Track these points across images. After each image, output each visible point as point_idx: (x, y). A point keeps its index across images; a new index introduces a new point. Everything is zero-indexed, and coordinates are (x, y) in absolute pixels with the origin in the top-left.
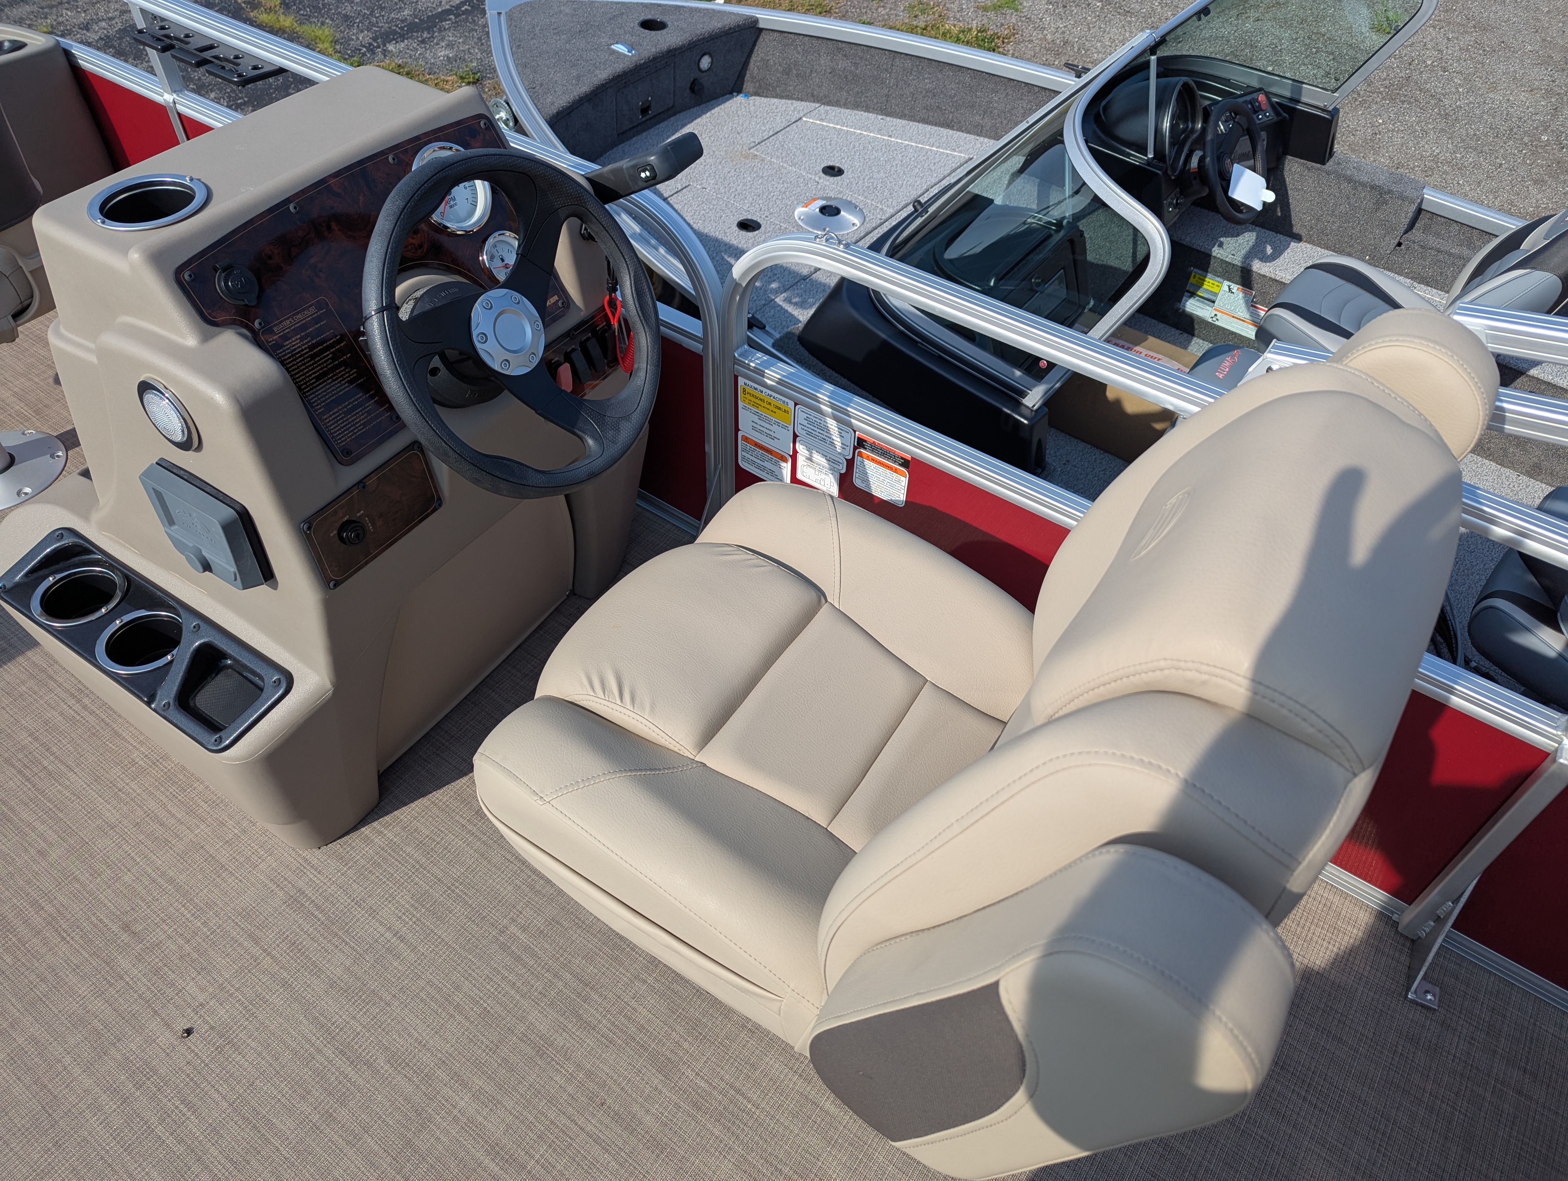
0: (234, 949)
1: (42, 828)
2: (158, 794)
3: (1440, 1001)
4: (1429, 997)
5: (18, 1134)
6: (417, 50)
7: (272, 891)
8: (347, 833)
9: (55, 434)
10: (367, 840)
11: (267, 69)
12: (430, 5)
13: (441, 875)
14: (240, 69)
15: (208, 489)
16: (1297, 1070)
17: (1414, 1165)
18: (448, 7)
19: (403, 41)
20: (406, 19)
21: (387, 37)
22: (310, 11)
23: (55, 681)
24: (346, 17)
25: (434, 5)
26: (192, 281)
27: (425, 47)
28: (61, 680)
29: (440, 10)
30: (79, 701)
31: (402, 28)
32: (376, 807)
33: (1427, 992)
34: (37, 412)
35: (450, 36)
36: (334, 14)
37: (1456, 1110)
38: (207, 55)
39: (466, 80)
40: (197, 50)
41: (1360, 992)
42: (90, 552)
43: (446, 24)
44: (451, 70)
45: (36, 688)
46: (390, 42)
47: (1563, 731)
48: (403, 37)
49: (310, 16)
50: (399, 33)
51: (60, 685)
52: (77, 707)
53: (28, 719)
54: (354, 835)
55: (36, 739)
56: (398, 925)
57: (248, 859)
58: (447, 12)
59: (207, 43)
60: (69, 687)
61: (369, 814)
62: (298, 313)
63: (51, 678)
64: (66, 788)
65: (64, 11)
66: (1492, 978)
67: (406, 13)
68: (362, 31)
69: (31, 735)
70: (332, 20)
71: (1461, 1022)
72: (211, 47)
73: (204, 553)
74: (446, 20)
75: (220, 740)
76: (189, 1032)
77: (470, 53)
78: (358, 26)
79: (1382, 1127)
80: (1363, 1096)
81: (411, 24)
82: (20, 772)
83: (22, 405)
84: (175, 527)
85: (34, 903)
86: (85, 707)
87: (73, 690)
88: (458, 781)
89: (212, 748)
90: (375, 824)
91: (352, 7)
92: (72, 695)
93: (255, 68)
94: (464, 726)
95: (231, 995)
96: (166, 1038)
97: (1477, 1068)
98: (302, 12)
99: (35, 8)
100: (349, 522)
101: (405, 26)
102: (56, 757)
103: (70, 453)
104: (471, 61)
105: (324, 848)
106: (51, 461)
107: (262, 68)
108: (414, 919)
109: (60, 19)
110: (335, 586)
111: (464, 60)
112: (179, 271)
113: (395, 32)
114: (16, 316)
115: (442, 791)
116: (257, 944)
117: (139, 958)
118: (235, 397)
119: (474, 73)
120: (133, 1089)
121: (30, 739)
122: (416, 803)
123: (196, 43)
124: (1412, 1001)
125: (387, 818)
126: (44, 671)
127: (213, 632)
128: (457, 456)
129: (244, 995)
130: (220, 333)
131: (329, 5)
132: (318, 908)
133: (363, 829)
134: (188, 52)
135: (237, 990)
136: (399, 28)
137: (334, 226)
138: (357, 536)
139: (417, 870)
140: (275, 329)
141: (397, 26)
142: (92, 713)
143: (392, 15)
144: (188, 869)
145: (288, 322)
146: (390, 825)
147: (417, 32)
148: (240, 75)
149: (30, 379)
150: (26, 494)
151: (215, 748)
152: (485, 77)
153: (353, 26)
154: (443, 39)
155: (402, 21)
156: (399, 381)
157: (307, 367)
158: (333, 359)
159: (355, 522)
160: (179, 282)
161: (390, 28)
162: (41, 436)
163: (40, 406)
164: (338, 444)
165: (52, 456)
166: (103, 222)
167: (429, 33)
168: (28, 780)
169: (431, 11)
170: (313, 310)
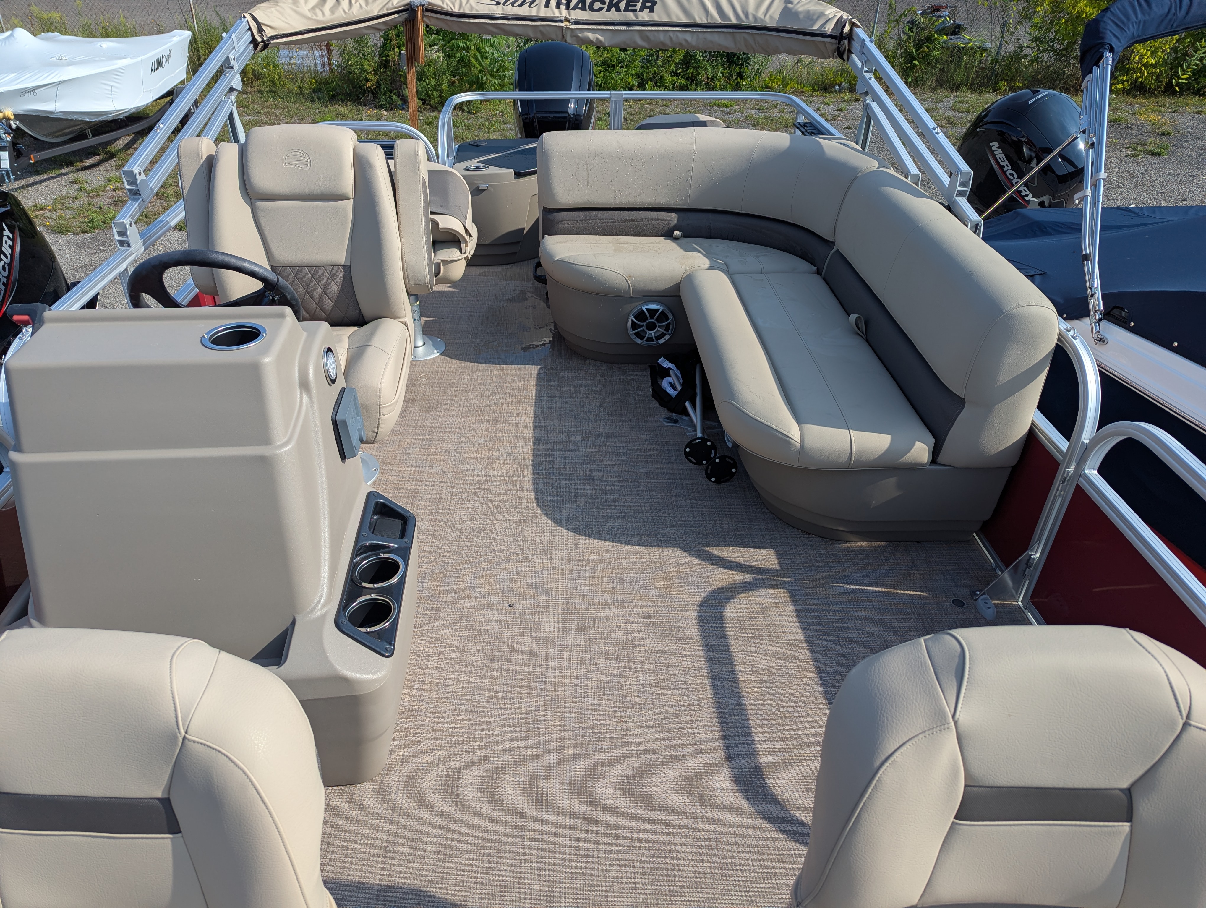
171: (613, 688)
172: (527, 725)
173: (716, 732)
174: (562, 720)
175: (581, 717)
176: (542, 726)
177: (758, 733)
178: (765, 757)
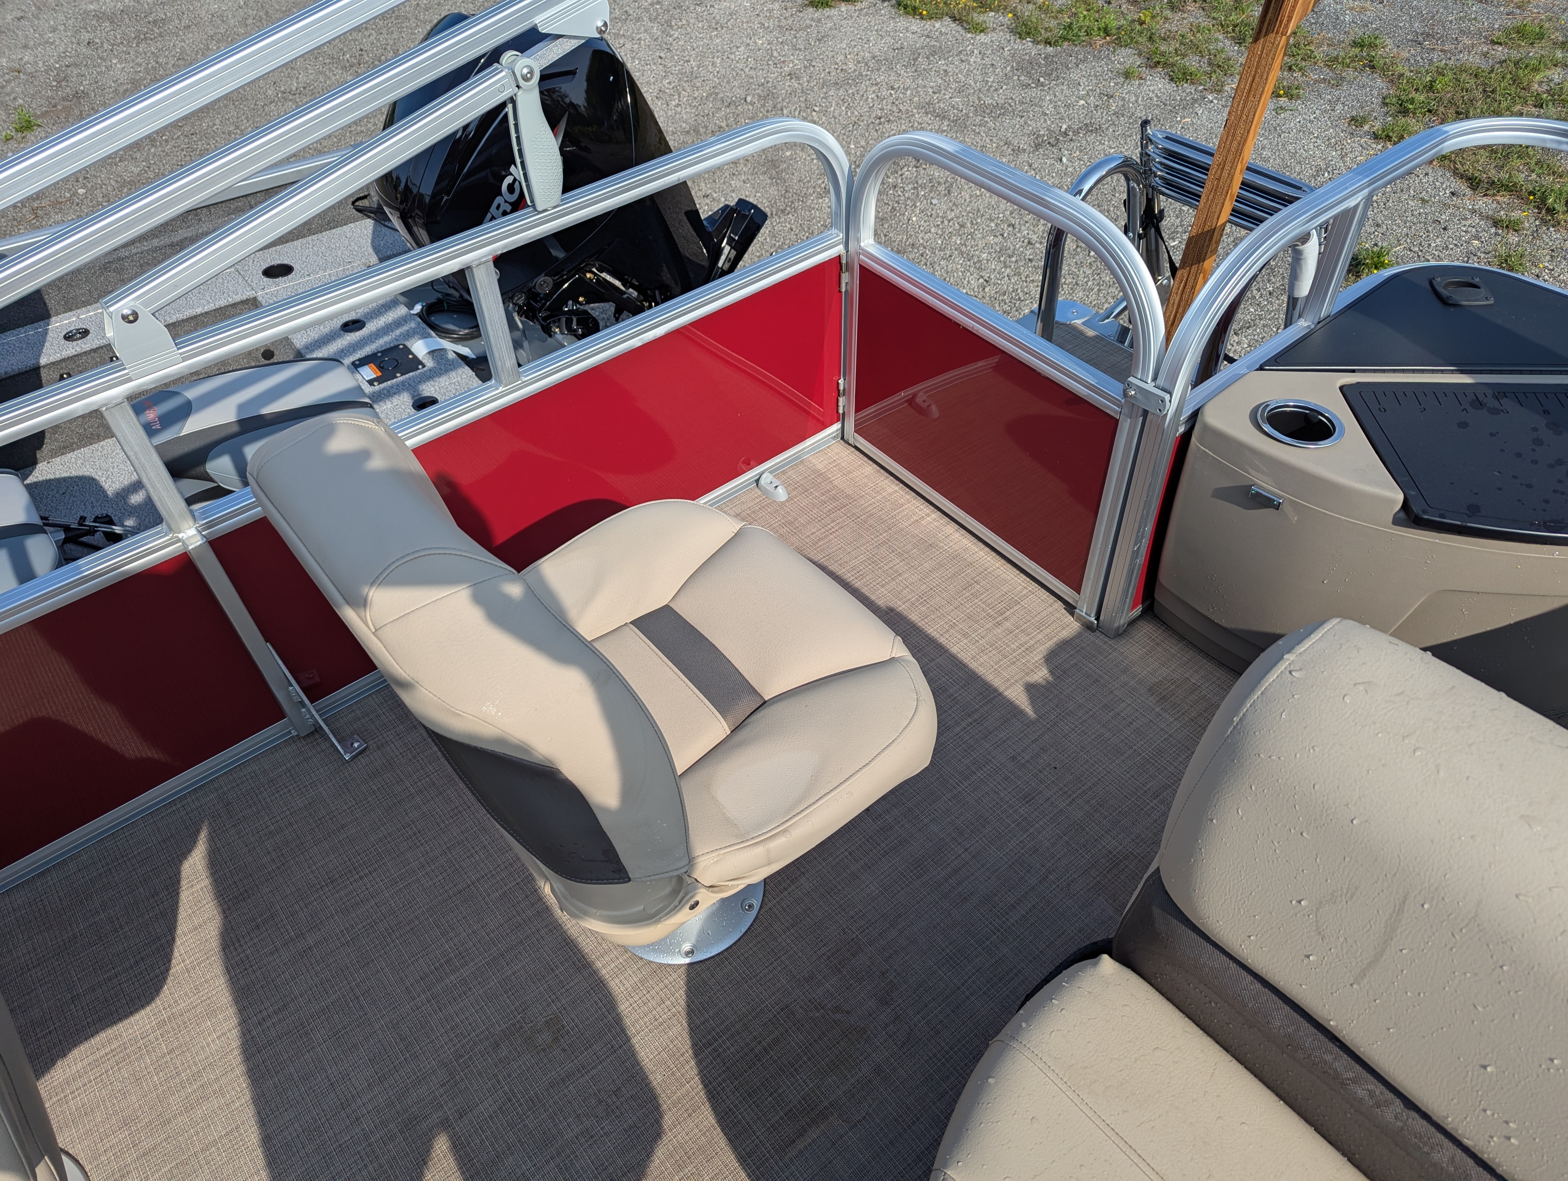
3: (364, 740)
4: (356, 745)
16: (340, 872)
17: (443, 825)
33: (352, 744)
37: (430, 775)
41: (324, 793)
47: (171, 533)
66: (374, 696)
71: (385, 735)
79: (410, 832)
80: (385, 833)
97: (417, 744)
124: (353, 758)
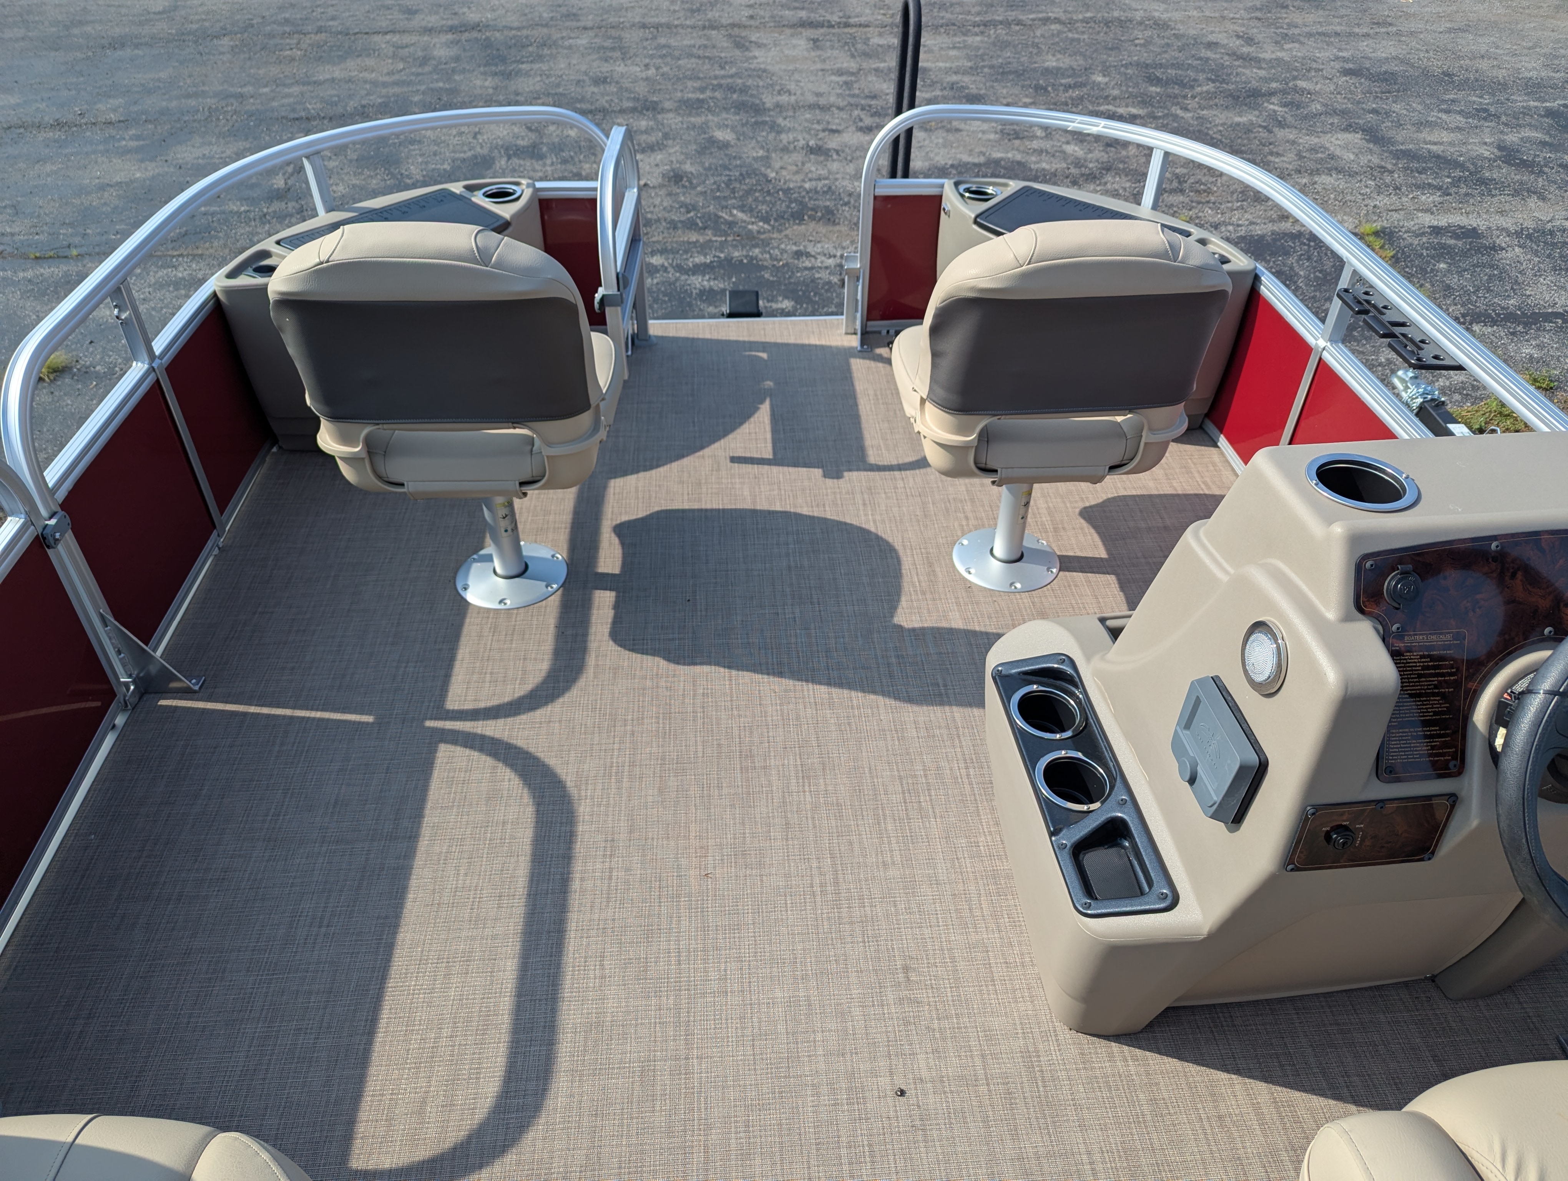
0: (966, 1056)
1: (895, 846)
2: (981, 882)
5: (765, 1062)
6: (1502, 338)
7: (1017, 1033)
8: (1099, 1036)
9: (1059, 553)
10: (1111, 1057)
11: (1446, 362)
12: (1542, 303)
13: (1157, 1145)
14: (1422, 354)
15: (1244, 726)
18: (1561, 310)
19: (1492, 326)
20: (1508, 308)
21: (1479, 317)
22: (1416, 272)
23: (960, 742)
24: (1448, 287)
25: (1546, 305)
26: (1370, 570)
27: (1512, 340)
28: (964, 744)
29: (1550, 310)
30: (967, 768)
31: (1498, 315)
32: (1135, 1034)
34: (1056, 530)
35: (1546, 339)
36: (1437, 281)
38: (1397, 330)
39: (1537, 384)
40: (1390, 323)
42: (1077, 687)
43: (1548, 326)
44: (1527, 369)
45: (945, 738)
46: (1477, 323)
48: (1494, 323)
49: (1413, 275)
50: (1493, 318)
51: (961, 747)
52: (963, 772)
53: (929, 756)
54: (1104, 1042)
55: (926, 776)
56: (1097, 1157)
57: (1014, 991)
58: (1557, 315)
59: (1401, 320)
60: (966, 753)
61: (1125, 1035)
62: (1435, 634)
63: (959, 737)
64: (925, 828)
65: (1207, 209)
67: (1512, 302)
68: (1456, 305)
69: (924, 770)
70: (1433, 285)
72: (1403, 325)
73: (1198, 768)
74: (1551, 322)
75: (1089, 907)
76: (902, 1093)
77: (1559, 361)
78: (1454, 299)
81: (1511, 313)
82: (903, 793)
83: (1049, 518)
84: (1188, 732)
85: (861, 899)
86: (968, 775)
87: (967, 757)
88: (1219, 1072)
89: (1077, 905)
90: (1126, 1048)
91: (1459, 280)
92: (965, 760)
93: (1436, 357)
94: (1250, 1025)
95: (945, 1093)
96: (884, 1081)
98: (1407, 270)
99: (1187, 200)
100: (1346, 828)
101: (1503, 314)
102: (931, 800)
103: (1061, 573)
104: (1554, 369)
105: (1073, 1032)
106: (1046, 573)
107: (1442, 360)
108: (1113, 1165)
109: (1200, 214)
110: (1292, 870)
111: (1548, 365)
112: (1366, 557)
113: (1489, 316)
114: (1113, 468)
115: (1199, 1068)
116: (985, 1069)
117: (901, 1001)
118: (1346, 685)
119: (1551, 381)
120: (845, 1101)
121: (922, 773)
122: (1170, 1059)
123: (1390, 316)
125: (1138, 1052)
126: (957, 728)
127: (1134, 815)
128: (1528, 857)
129: (953, 1102)
130: (1359, 620)
131: (1437, 272)
132: (1044, 1081)
133: (1113, 1044)
134: (1381, 323)
135: (952, 1092)
136: (1496, 314)
137: (1519, 575)
138: (1344, 844)
139: (1139, 1122)
140: (1406, 638)
141: (1494, 311)
142: (970, 784)
143: (1496, 300)
144: (969, 961)
145: (1421, 637)
146: (1137, 1060)
147: (1512, 323)
148: (1419, 359)
149: (1064, 502)
150: (1016, 588)
151: (1081, 909)
152: (1561, 388)
153: (1450, 297)
154: (1535, 339)
155: (1503, 308)
156: (1524, 764)
157: (1409, 682)
158: (1436, 687)
159: (1351, 831)
160: (1359, 568)
161: (1486, 310)
162: (1048, 549)
163: (1060, 526)
164: (1388, 759)
165: (1048, 570)
166: (1316, 484)
167: (1524, 328)
168: (905, 802)
169: (1540, 309)
170: (1449, 637)
171: (717, 926)
172: (834, 864)
173: (578, 867)
174: (787, 876)
175: (762, 881)
176: (814, 865)
177: (521, 869)
178: (525, 835)
